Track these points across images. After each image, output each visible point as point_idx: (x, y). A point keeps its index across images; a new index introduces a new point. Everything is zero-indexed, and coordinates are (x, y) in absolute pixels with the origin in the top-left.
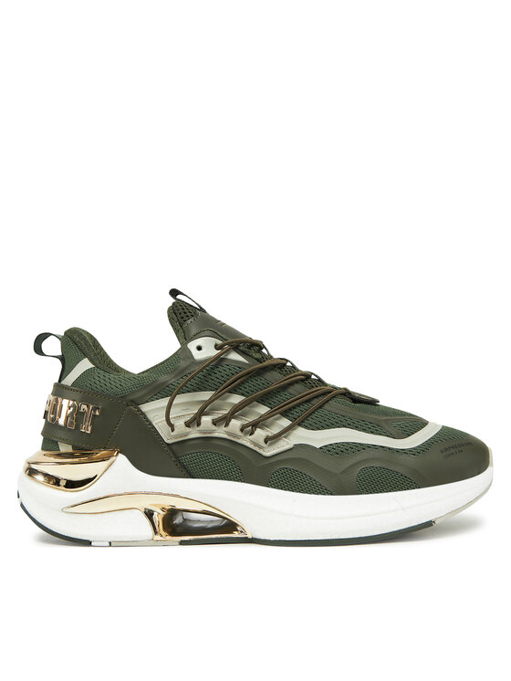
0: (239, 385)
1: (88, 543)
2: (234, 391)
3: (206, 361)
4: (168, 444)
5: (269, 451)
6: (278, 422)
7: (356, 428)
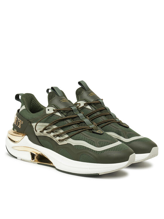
0: (56, 123)
1: (16, 158)
2: (54, 124)
3: (49, 114)
4: (36, 136)
5: (60, 144)
6: (65, 136)
7: (87, 142)
